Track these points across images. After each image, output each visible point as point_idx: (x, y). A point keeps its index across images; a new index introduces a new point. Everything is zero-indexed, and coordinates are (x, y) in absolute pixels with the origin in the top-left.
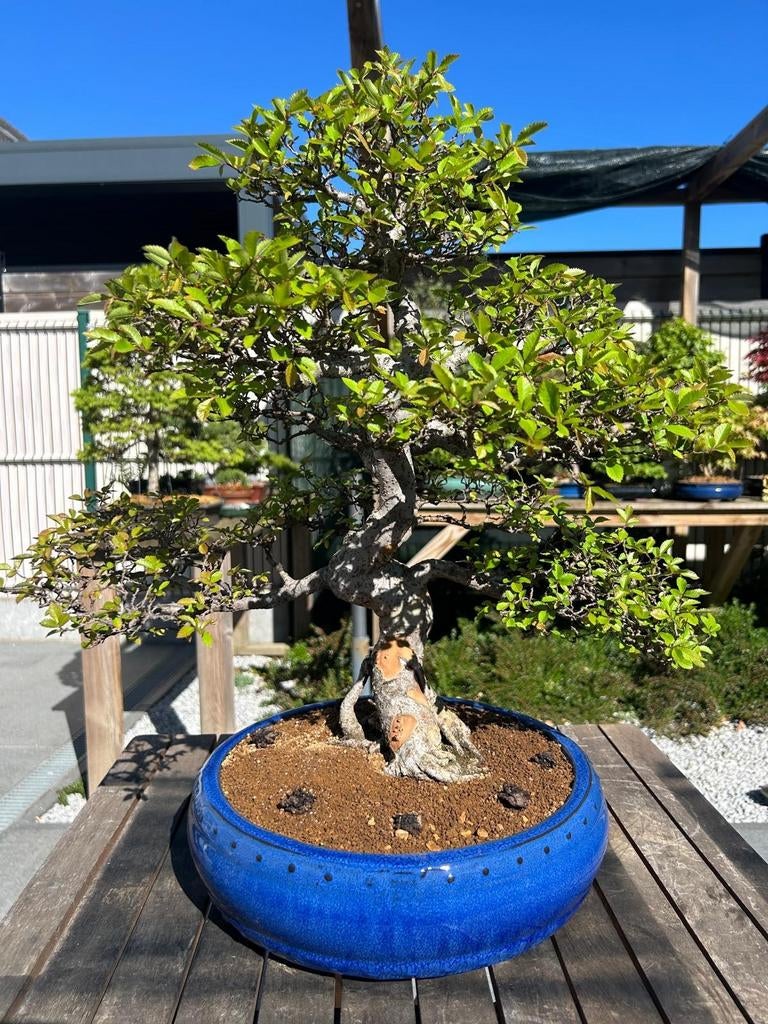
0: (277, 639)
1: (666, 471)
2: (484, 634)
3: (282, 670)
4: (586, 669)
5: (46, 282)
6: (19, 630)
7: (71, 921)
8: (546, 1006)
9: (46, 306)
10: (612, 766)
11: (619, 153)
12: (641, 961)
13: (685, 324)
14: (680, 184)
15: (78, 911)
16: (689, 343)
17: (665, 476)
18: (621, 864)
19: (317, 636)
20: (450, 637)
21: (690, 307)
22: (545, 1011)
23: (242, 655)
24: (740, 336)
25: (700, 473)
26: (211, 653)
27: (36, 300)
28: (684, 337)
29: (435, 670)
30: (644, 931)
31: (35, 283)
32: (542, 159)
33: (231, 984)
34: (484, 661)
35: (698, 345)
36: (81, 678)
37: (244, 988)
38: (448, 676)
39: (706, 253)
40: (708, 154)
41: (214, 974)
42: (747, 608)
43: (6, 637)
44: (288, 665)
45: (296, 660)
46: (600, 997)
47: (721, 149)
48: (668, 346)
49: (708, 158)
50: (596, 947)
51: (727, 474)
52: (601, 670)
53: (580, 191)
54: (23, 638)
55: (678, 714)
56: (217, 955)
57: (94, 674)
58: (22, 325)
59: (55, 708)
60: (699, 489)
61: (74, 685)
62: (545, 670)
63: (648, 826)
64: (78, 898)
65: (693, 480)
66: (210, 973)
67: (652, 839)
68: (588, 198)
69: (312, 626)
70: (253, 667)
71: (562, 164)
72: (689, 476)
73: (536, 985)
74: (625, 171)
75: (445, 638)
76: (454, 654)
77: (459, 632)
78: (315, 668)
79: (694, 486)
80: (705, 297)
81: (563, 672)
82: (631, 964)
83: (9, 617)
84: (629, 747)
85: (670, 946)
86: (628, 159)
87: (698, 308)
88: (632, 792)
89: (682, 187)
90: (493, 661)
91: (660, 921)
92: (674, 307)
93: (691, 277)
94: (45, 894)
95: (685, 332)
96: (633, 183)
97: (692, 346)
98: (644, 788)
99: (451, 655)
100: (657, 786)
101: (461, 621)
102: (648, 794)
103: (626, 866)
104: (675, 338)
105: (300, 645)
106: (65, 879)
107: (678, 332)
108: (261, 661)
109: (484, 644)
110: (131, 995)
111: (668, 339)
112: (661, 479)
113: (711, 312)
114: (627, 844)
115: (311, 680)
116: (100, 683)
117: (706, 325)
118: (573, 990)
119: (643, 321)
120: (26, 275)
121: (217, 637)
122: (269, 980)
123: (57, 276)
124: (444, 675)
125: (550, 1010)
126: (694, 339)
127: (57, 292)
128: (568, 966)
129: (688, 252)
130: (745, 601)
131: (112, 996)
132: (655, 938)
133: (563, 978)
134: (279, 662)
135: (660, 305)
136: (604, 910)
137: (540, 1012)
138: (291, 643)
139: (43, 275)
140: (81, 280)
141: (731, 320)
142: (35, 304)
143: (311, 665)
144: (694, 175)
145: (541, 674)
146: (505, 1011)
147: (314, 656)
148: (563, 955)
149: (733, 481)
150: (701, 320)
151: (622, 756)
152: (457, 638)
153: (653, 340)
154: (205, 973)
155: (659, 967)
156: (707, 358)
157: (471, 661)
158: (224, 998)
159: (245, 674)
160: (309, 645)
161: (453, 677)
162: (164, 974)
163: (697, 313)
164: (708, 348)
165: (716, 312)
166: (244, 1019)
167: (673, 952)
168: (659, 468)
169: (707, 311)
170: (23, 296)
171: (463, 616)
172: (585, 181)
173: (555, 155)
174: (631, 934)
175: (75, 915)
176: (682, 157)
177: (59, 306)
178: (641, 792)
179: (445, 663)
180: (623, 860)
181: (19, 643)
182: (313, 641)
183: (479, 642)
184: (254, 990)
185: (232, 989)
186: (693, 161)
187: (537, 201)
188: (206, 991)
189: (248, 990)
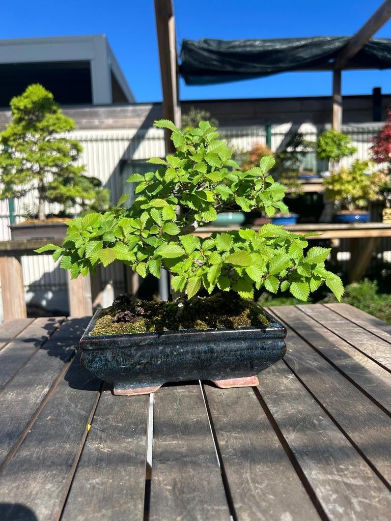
8: (341, 466)
10: (339, 322)
11: (298, 40)
13: (335, 132)
14: (330, 59)
16: (337, 142)
18: (367, 370)
21: (337, 125)
22: (342, 470)
24: (363, 141)
25: (347, 209)
28: (335, 139)
32: (257, 43)
33: (49, 463)
35: (343, 143)
39: (345, 98)
40: (346, 41)
41: (35, 455)
42: (372, 282)
46: (388, 457)
47: (353, 38)
48: (327, 143)
51: (362, 208)
53: (279, 61)
56: (40, 442)
60: (347, 217)
63: (377, 349)
65: (344, 212)
66: (31, 455)
67: (383, 355)
68: (282, 65)
71: (268, 46)
73: (328, 451)
74: (301, 49)
79: (344, 215)
80: (346, 120)
84: (347, 313)
86: (303, 43)
87: (341, 126)
88: (359, 333)
89: (331, 61)
92: (328, 126)
93: (338, 110)
95: (335, 136)
96: (306, 56)
97: (339, 144)
98: (365, 331)
100: (374, 330)
102: (369, 333)
103: (371, 371)
104: (330, 139)
107: (331, 137)
111: (326, 140)
113: (347, 129)
114: (366, 358)
117: (346, 135)
118: (360, 452)
119: (312, 134)
121: (82, 299)
122: (85, 458)
125: (347, 469)
126: (339, 140)
128: (350, 435)
129: (335, 96)
130: (371, 279)
133: (349, 444)
135: (320, 126)
136: (366, 398)
137: (337, 471)
141: (358, 133)
144: (337, 53)
146: (305, 473)
148: (344, 429)
149: (364, 212)
150: (343, 133)
151: (344, 317)
153: (319, 141)
154: (27, 455)
156: (347, 150)
158: (40, 475)
163: (341, 129)
164: (347, 145)
165: (350, 129)
166: (57, 491)
169: (345, 128)
172: (280, 55)
173: (264, 41)
176: (332, 42)
178: (364, 333)
180: (367, 368)
184: (71, 466)
185: (50, 466)
186: (337, 44)
187: (255, 67)
188: (24, 471)
189: (64, 467)
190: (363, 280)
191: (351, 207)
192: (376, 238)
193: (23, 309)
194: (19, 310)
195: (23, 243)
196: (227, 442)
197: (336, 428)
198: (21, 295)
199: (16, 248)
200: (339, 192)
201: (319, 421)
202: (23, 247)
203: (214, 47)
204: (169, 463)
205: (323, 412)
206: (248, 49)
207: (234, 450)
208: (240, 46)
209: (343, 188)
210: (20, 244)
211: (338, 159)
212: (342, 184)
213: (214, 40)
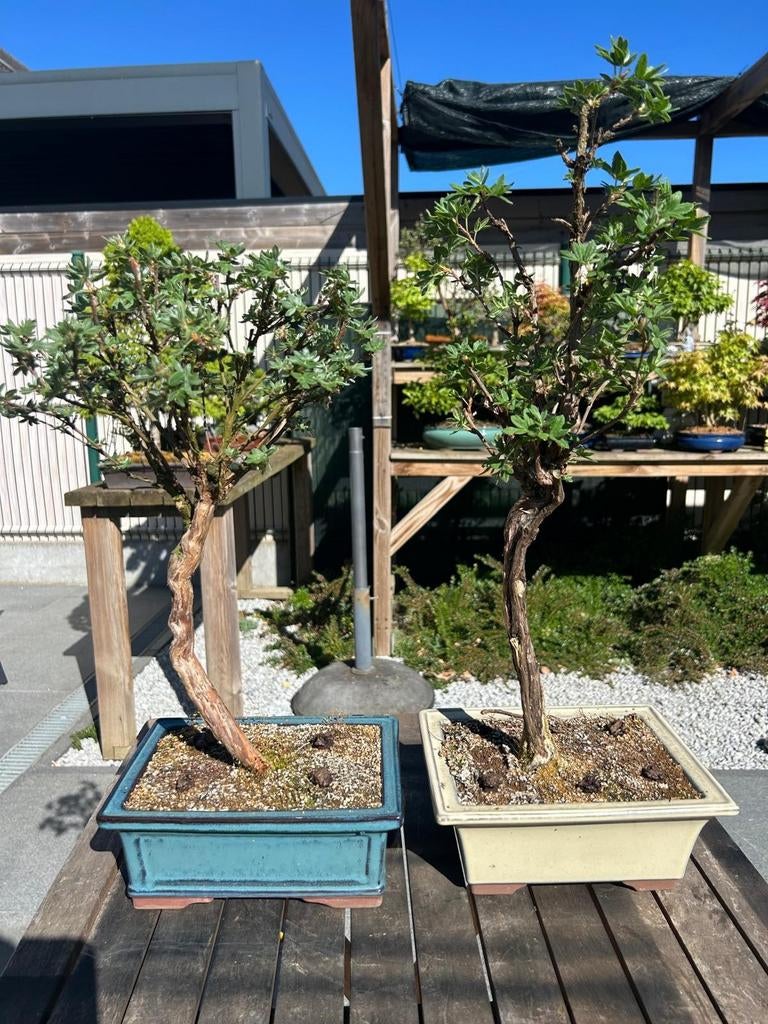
0: (280, 584)
1: (668, 422)
2: (483, 580)
3: (285, 614)
4: (583, 614)
5: (39, 222)
6: (26, 574)
7: (98, 919)
8: (539, 1009)
9: (39, 248)
12: (629, 964)
13: (692, 267)
14: (692, 117)
15: (103, 907)
16: (695, 286)
17: (667, 426)
19: (319, 582)
20: (449, 584)
21: (698, 247)
22: (538, 1014)
23: (245, 599)
24: (749, 276)
25: (702, 424)
26: (217, 607)
27: (29, 241)
28: (691, 280)
29: (434, 617)
30: (633, 933)
31: (28, 223)
32: (550, 90)
33: (248, 985)
34: (482, 608)
35: (705, 289)
36: (89, 624)
37: (261, 989)
38: (447, 623)
39: (717, 188)
40: (722, 86)
41: (232, 974)
42: (744, 556)
43: (15, 580)
44: (291, 609)
45: (298, 605)
46: (590, 1000)
47: (736, 79)
48: (674, 289)
49: (722, 90)
50: (587, 948)
51: (730, 424)
52: (597, 616)
54: (30, 581)
55: (672, 661)
57: (103, 626)
58: (16, 267)
59: (67, 653)
60: (701, 439)
61: (84, 630)
62: (543, 618)
64: (102, 894)
65: (695, 431)
66: (229, 972)
69: (314, 573)
70: (257, 610)
72: (691, 426)
73: (531, 988)
75: (444, 585)
76: (451, 599)
77: (458, 578)
78: (317, 613)
79: (696, 436)
80: (714, 236)
81: (560, 619)
82: (618, 966)
83: (17, 561)
85: (657, 949)
87: (706, 247)
89: (695, 119)
90: (492, 608)
91: (648, 922)
92: (682, 246)
94: (72, 891)
95: (693, 275)
97: (699, 289)
99: (450, 602)
101: (460, 567)
104: (681, 280)
105: (302, 591)
106: (90, 874)
107: (685, 275)
108: (264, 605)
109: (482, 591)
110: (156, 996)
111: (675, 283)
112: (663, 429)
113: (720, 251)
115: (314, 625)
116: (108, 636)
117: (713, 266)
118: (563, 991)
120: (19, 215)
121: (222, 591)
122: (283, 980)
123: (50, 216)
124: (443, 622)
125: (543, 1013)
126: (701, 283)
127: (50, 233)
128: (560, 967)
129: (698, 188)
130: (743, 549)
131: (140, 997)
132: (642, 940)
133: (555, 981)
134: (282, 606)
135: (668, 245)
137: (534, 1015)
138: (294, 587)
139: (35, 215)
140: (75, 220)
141: (740, 259)
142: (28, 245)
143: (313, 610)
144: (708, 108)
145: (539, 621)
146: (501, 1014)
147: (316, 602)
148: (556, 957)
149: (735, 431)
150: (710, 260)
152: (456, 585)
154: (224, 972)
155: (645, 970)
156: (713, 302)
157: (469, 607)
158: (242, 999)
159: (249, 618)
160: (311, 591)
161: (452, 624)
162: (186, 974)
163: (705, 252)
164: (715, 292)
165: (725, 252)
166: (262, 1020)
167: (658, 954)
168: (661, 418)
169: (715, 250)
170: (16, 237)
171: (462, 563)
174: (620, 936)
175: (101, 913)
176: (695, 88)
177: (53, 248)
179: (444, 609)
182: (314, 586)
183: (477, 589)
184: (270, 989)
185: (250, 989)
186: (706, 93)
187: (543, 139)
188: (226, 992)
189: (264, 991)
190: (728, 552)
191: (710, 421)
192: (754, 479)
193: (122, 605)
194: (117, 607)
195: (124, 496)
196: (428, 968)
197: (547, 956)
198: (120, 581)
199: (112, 504)
200: (688, 394)
201: (533, 944)
202: (123, 504)
203: (465, 98)
204: (366, 992)
205: (540, 931)
206: (532, 104)
207: (435, 980)
208: (517, 98)
209: (695, 387)
210: (119, 497)
211: (693, 318)
212: (694, 380)
213: (465, 84)
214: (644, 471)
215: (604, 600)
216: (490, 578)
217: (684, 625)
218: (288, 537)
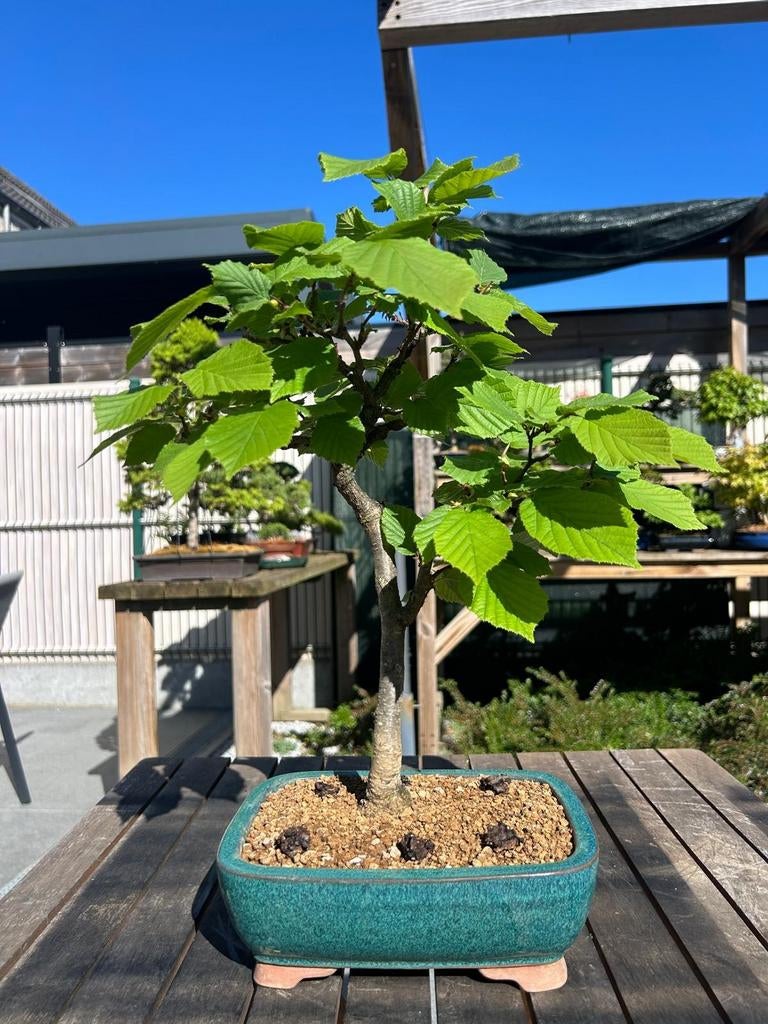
0: (319, 704)
1: (723, 519)
2: (537, 696)
3: (324, 735)
4: (648, 734)
5: (101, 354)
6: (64, 695)
7: (41, 937)
9: (100, 376)
10: (674, 789)
11: (658, 208)
12: (717, 993)
13: (734, 373)
14: (723, 237)
15: (50, 926)
16: (740, 391)
17: (722, 524)
18: (688, 888)
19: (361, 698)
20: (500, 699)
21: (739, 357)
23: (285, 721)
25: (760, 522)
26: (249, 707)
27: (91, 371)
28: (735, 386)
29: (484, 734)
30: (719, 960)
31: (90, 354)
32: (582, 217)
33: (212, 1008)
34: (537, 726)
35: (749, 393)
36: (116, 743)
37: (227, 1011)
38: (499, 740)
39: (752, 304)
40: (749, 206)
41: (193, 995)
43: (51, 702)
44: (332, 731)
45: (339, 724)
47: (762, 200)
48: (718, 395)
49: (749, 210)
50: (659, 976)
52: (664, 734)
53: (619, 247)
54: (67, 703)
55: (750, 782)
56: (200, 975)
57: (130, 730)
58: (77, 394)
59: (92, 772)
60: (759, 538)
61: (111, 750)
62: (603, 735)
63: (721, 848)
64: (51, 916)
65: (752, 528)
66: (190, 994)
67: (725, 862)
68: (629, 254)
69: (356, 687)
70: (293, 732)
71: (602, 222)
72: (747, 526)
73: (586, 1018)
74: (664, 226)
75: (495, 701)
76: (505, 718)
77: (510, 695)
78: (359, 732)
79: (753, 534)
80: (754, 348)
81: (623, 737)
82: (704, 995)
83: (56, 682)
84: (694, 771)
85: (753, 976)
86: (667, 214)
87: (747, 358)
88: (699, 815)
89: (724, 240)
90: (546, 725)
91: (739, 949)
92: (723, 358)
93: (739, 330)
94: (18, 910)
95: (736, 381)
96: (672, 237)
97: (744, 394)
98: (713, 811)
99: (502, 719)
100: (728, 809)
101: (512, 682)
102: (718, 816)
103: (695, 891)
104: (725, 387)
105: (343, 708)
106: (42, 896)
107: (728, 382)
108: (302, 727)
109: (537, 707)
110: (93, 1016)
111: (718, 388)
112: (719, 528)
113: (761, 362)
114: (695, 866)
115: (355, 745)
116: (135, 740)
117: (757, 377)
119: (690, 373)
120: (83, 348)
121: (254, 691)
123: (112, 348)
124: (494, 740)
126: (744, 387)
127: (111, 363)
128: (625, 997)
129: (734, 303)
131: (71, 1017)
132: (734, 968)
133: (619, 1010)
134: (323, 728)
135: (708, 358)
136: (669, 938)
138: (333, 707)
139: (98, 348)
142: (89, 375)
143: (355, 729)
144: (735, 228)
145: (599, 738)
147: (358, 720)
148: (619, 985)
150: (752, 370)
151: (686, 780)
152: (507, 701)
153: (702, 390)
154: (183, 994)
155: (741, 999)
156: (760, 406)
157: (522, 725)
159: (287, 739)
160: (352, 708)
161: (504, 742)
162: (135, 994)
163: (747, 364)
164: (760, 396)
167: (757, 983)
168: (715, 516)
169: (757, 361)
170: (80, 368)
171: (511, 678)
172: (625, 236)
173: (595, 213)
174: (704, 963)
175: (45, 932)
176: (723, 210)
177: (112, 376)
178: (710, 815)
179: (495, 727)
180: (690, 884)
181: (64, 709)
182: (356, 703)
183: (531, 705)
184: (239, 1014)
185: (213, 1012)
186: (734, 213)
187: (577, 259)
188: (181, 1015)
189: (231, 1015)
191: (767, 519)
194: (145, 709)
195: (158, 588)
196: (449, 994)
197: (607, 983)
198: (150, 680)
199: (145, 597)
200: (742, 491)
201: (587, 971)
202: (157, 596)
203: (501, 226)
204: (367, 1019)
205: (597, 958)
206: (564, 229)
207: (457, 1007)
208: (549, 225)
209: (749, 483)
210: (152, 590)
211: (741, 423)
212: (747, 475)
213: (502, 216)
214: (701, 572)
215: (669, 719)
216: (544, 693)
217: (761, 741)
218: (330, 655)
